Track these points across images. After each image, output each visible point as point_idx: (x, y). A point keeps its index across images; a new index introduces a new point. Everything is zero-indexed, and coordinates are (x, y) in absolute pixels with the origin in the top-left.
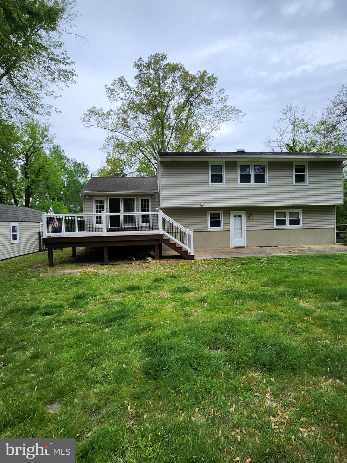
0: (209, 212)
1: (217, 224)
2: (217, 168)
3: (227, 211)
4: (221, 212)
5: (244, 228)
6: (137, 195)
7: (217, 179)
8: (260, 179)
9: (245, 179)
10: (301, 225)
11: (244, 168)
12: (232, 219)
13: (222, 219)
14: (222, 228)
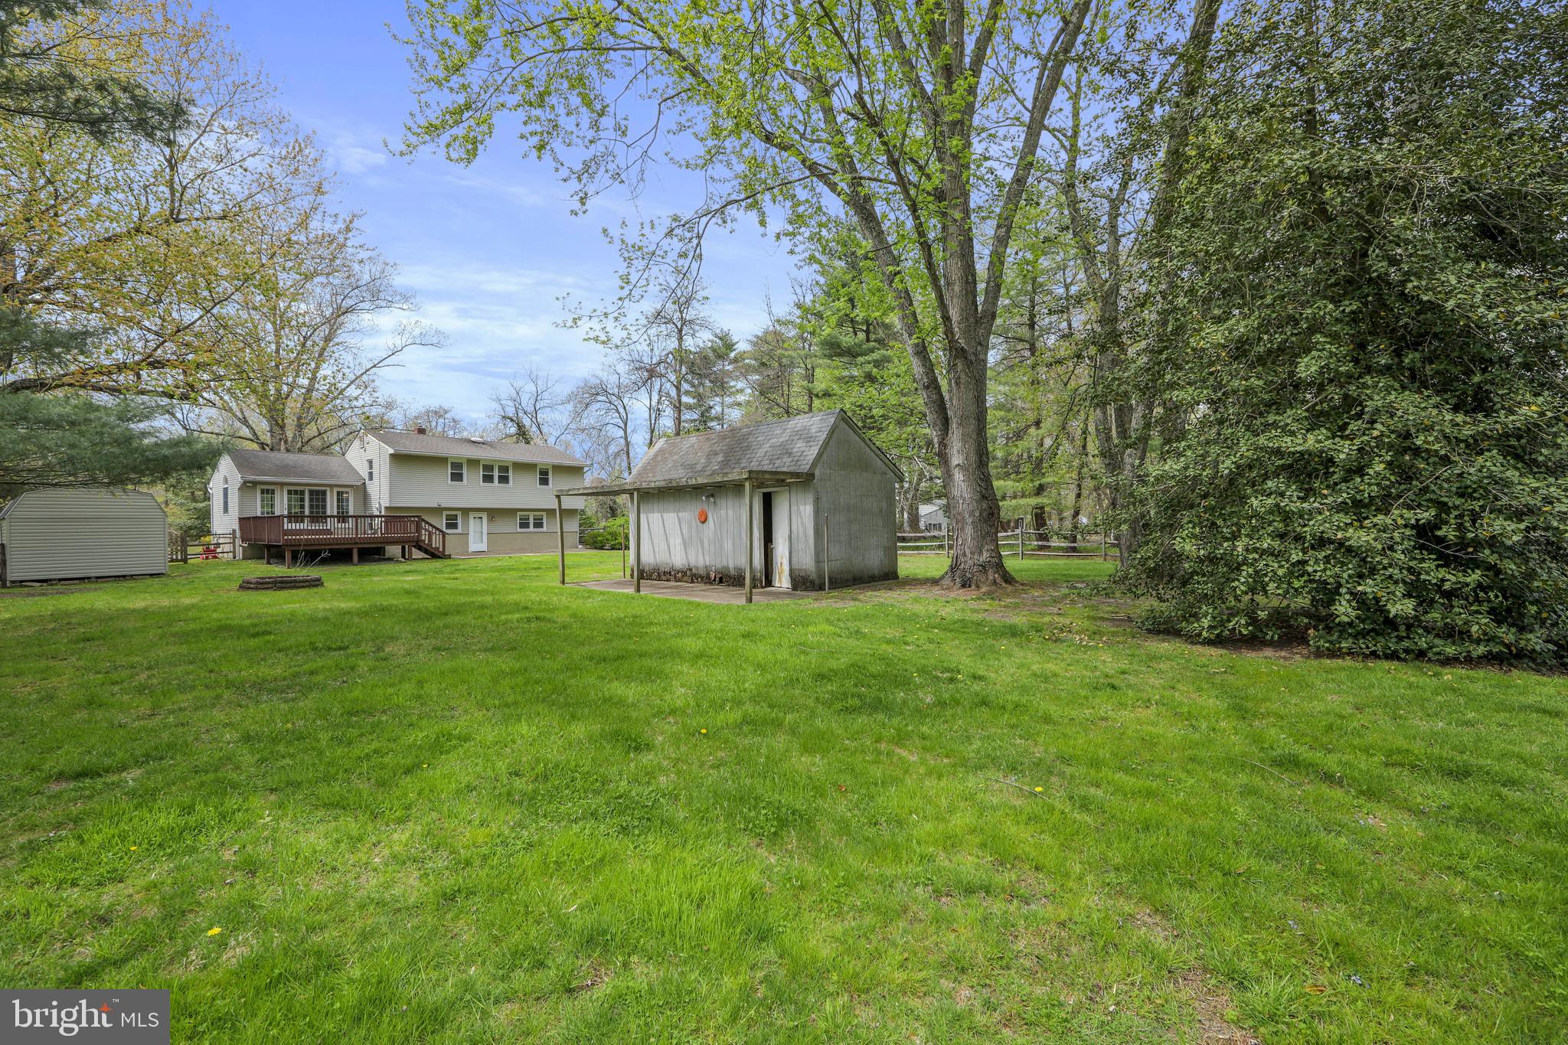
0: (445, 513)
1: (454, 526)
2: (457, 466)
3: (466, 511)
4: (459, 513)
5: (485, 531)
6: (331, 486)
7: (457, 477)
8: (504, 479)
9: (488, 479)
10: (545, 529)
11: (488, 468)
12: (471, 521)
13: (459, 521)
14: (459, 530)
